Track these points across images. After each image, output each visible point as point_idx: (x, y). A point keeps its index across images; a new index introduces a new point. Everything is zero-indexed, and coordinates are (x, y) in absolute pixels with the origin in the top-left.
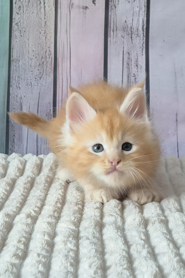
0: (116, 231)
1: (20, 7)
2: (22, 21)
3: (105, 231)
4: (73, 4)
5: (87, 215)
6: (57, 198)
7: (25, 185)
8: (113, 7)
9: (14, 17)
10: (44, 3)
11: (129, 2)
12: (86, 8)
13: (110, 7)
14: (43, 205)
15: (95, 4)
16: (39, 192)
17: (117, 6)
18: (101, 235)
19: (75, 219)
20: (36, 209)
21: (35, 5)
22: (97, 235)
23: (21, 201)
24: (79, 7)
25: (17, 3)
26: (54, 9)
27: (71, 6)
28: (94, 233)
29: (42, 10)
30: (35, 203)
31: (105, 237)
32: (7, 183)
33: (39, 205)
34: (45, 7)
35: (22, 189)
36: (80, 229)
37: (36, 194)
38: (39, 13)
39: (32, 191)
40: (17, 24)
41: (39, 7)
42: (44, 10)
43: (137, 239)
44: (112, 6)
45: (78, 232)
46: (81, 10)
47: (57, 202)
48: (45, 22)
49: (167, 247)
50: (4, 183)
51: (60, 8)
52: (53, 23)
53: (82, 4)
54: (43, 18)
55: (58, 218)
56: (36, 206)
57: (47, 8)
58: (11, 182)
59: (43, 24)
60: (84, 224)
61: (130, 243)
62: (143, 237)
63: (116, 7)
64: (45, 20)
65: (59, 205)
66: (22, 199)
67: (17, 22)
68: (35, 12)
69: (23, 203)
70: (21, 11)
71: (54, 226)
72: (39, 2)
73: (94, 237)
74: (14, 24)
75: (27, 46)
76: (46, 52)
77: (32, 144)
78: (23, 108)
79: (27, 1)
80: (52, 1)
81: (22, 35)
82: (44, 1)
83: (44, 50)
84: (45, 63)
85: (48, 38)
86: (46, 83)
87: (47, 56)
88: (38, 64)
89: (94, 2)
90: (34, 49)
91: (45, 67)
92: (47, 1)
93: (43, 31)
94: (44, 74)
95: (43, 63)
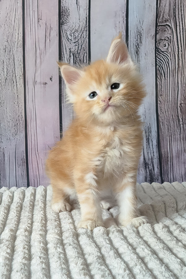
0: (88, 238)
3: (80, 239)
4: (36, 82)
5: (65, 228)
6: (41, 217)
7: (17, 209)
10: (16, 82)
12: (46, 83)
14: (32, 222)
15: (52, 80)
16: (27, 213)
18: (78, 242)
19: (58, 232)
20: (29, 225)
21: (10, 84)
22: (76, 242)
23: (17, 220)
24: (40, 83)
26: (23, 86)
27: (35, 82)
28: (73, 241)
29: (15, 86)
30: (27, 221)
31: (81, 243)
32: (5, 208)
33: (30, 222)
34: (17, 85)
35: (15, 211)
36: (63, 238)
37: (26, 215)
38: (13, 90)
39: (22, 213)
41: (13, 85)
43: (104, 243)
45: (62, 240)
46: (42, 85)
47: (42, 220)
48: (18, 96)
49: (127, 248)
50: (3, 208)
51: (28, 85)
52: (24, 96)
53: (43, 81)
54: (16, 93)
55: (46, 231)
56: (28, 223)
58: (7, 207)
59: (16, 97)
60: (65, 235)
61: (100, 246)
62: (108, 242)
64: (17, 94)
65: (44, 222)
66: (17, 219)
68: (10, 89)
69: (19, 221)
71: (44, 236)
72: (12, 82)
73: (74, 244)
75: (6, 113)
76: (19, 116)
77: (13, 180)
78: (5, 155)
79: (5, 81)
80: (22, 81)
81: (2, 106)
82: (16, 80)
83: (18, 115)
84: (19, 124)
85: (20, 106)
86: (20, 137)
87: (20, 119)
88: (14, 125)
89: (51, 79)
90: (11, 115)
91: (19, 127)
92: (18, 81)
93: (17, 102)
94: (19, 131)
95: (17, 124)
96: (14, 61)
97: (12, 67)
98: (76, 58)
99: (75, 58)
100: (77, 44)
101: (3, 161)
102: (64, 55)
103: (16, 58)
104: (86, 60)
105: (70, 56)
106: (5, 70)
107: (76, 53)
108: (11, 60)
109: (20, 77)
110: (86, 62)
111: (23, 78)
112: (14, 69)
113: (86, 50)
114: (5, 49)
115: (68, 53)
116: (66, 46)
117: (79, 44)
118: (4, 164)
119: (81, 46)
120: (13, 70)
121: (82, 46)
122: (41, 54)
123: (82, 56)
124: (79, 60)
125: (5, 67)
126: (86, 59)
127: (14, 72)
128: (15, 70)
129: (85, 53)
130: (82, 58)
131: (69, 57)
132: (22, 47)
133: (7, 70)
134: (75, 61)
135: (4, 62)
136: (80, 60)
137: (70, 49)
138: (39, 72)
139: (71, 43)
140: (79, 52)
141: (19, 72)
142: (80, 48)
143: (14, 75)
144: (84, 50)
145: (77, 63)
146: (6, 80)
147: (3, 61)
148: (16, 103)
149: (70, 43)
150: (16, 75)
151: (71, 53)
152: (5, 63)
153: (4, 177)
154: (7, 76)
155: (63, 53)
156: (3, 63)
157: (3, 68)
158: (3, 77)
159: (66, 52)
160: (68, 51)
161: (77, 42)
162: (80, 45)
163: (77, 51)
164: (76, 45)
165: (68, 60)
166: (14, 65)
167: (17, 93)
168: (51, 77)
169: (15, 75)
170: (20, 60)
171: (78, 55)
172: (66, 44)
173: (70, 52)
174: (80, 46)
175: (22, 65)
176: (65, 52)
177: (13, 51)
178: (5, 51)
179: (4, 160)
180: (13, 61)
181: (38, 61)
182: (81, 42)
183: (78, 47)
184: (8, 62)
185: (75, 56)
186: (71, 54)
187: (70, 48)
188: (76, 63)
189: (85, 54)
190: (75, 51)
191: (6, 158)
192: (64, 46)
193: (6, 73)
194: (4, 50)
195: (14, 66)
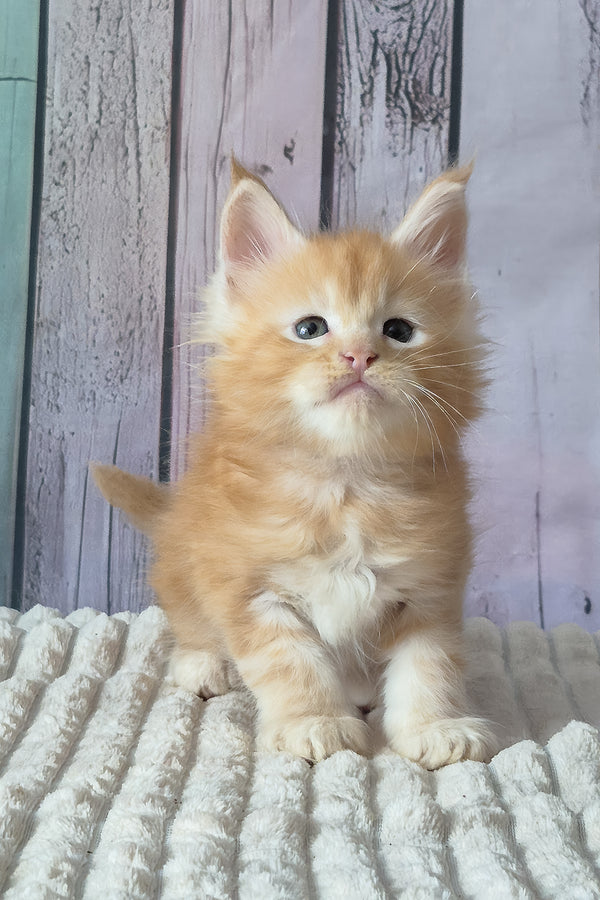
1: (64, 164)
2: (68, 207)
4: (224, 159)
6: (169, 745)
8: (347, 168)
9: (44, 194)
10: (138, 154)
11: (395, 155)
12: (266, 169)
13: (336, 167)
15: (291, 159)
17: (357, 165)
21: (109, 159)
22: (295, 858)
25: (55, 152)
26: (166, 172)
27: (218, 162)
29: (132, 173)
34: (139, 165)
36: (243, 838)
38: (122, 183)
40: (54, 215)
41: (121, 166)
42: (135, 176)
44: (341, 168)
45: (236, 849)
48: (140, 211)
51: (186, 169)
52: (165, 215)
53: (251, 159)
54: (133, 199)
57: (146, 166)
59: (134, 215)
60: (256, 824)
61: (397, 885)
63: (354, 169)
64: (140, 205)
67: (53, 208)
68: (111, 180)
70: (68, 177)
72: (121, 151)
74: (44, 216)
75: (84, 282)
76: (140, 301)
77: (93, 580)
78: (68, 468)
79: (87, 145)
80: (162, 149)
81: (70, 249)
82: (137, 146)
83: (135, 295)
84: (137, 334)
85: (148, 258)
86: (138, 395)
87: (145, 314)
88: (115, 336)
89: (288, 152)
90: (105, 291)
91: (137, 347)
92: (145, 148)
93: (134, 238)
94: (135, 367)
95: (131, 333)
96: (133, 62)
97: (125, 88)
98: (400, 72)
99: (394, 72)
100: (406, 16)
101: (55, 493)
102: (348, 54)
103: (142, 52)
104: (443, 88)
105: (374, 63)
106: (94, 99)
107: (401, 50)
108: (122, 57)
109: (153, 136)
110: (442, 94)
111: (169, 136)
112: (132, 95)
113: (442, 43)
114: (98, 9)
115: (366, 47)
116: (360, 21)
117: (413, 17)
118: (60, 506)
119: (424, 24)
120: (129, 102)
121: (429, 25)
122: (249, 44)
123: (426, 66)
124: (410, 84)
125: (94, 84)
126: (443, 81)
127: (130, 110)
128: (134, 101)
129: (437, 55)
130: (427, 76)
131: (368, 65)
132: (172, 9)
133: (102, 96)
134: (394, 87)
135: (88, 64)
136: (416, 83)
137: (375, 34)
138: (237, 117)
139: (382, 9)
140: (412, 47)
141: (152, 111)
142: (416, 33)
143: (131, 123)
144: (435, 44)
145: (402, 93)
146: (92, 141)
147: (87, 57)
148: (131, 241)
149: (377, 9)
150: (141, 123)
151: (379, 50)
152: (94, 70)
153: (58, 563)
154: (98, 122)
155: (344, 48)
156: (84, 66)
157: (85, 88)
158: (83, 128)
159: (358, 43)
160: (366, 38)
161: (407, 8)
162: (419, 18)
163: (407, 45)
164: (401, 19)
165: (366, 79)
166: (134, 80)
167: (139, 200)
168: (289, 145)
169: (136, 123)
170: (159, 59)
171: (408, 60)
172: (359, 11)
173: (376, 45)
174: (419, 25)
175: (168, 84)
176: (353, 47)
177: (131, 20)
178: (98, 18)
179: (62, 489)
180: (128, 64)
181: (238, 71)
182: (425, 9)
183: (410, 29)
184: (106, 67)
185: (394, 65)
186: (380, 56)
187: (377, 31)
188: (397, 95)
189: (440, 60)
190: (394, 42)
191: (72, 482)
192: (351, 17)
193: (94, 109)
194: (94, 14)
195: (134, 85)
